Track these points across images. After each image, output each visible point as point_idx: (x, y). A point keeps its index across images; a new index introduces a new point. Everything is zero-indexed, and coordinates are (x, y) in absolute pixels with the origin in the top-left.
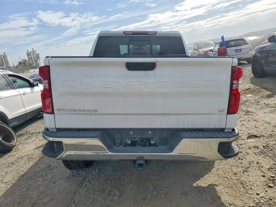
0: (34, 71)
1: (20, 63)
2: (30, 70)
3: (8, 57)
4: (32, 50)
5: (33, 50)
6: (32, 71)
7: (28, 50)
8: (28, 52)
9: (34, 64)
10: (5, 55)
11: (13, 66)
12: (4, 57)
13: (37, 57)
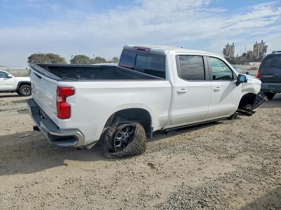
0: (254, 64)
1: (244, 54)
2: (250, 63)
3: (235, 48)
4: (260, 42)
5: (262, 42)
6: (252, 64)
7: (256, 42)
8: (256, 44)
9: (258, 57)
10: (233, 45)
11: (236, 57)
12: (232, 47)
13: (263, 50)
